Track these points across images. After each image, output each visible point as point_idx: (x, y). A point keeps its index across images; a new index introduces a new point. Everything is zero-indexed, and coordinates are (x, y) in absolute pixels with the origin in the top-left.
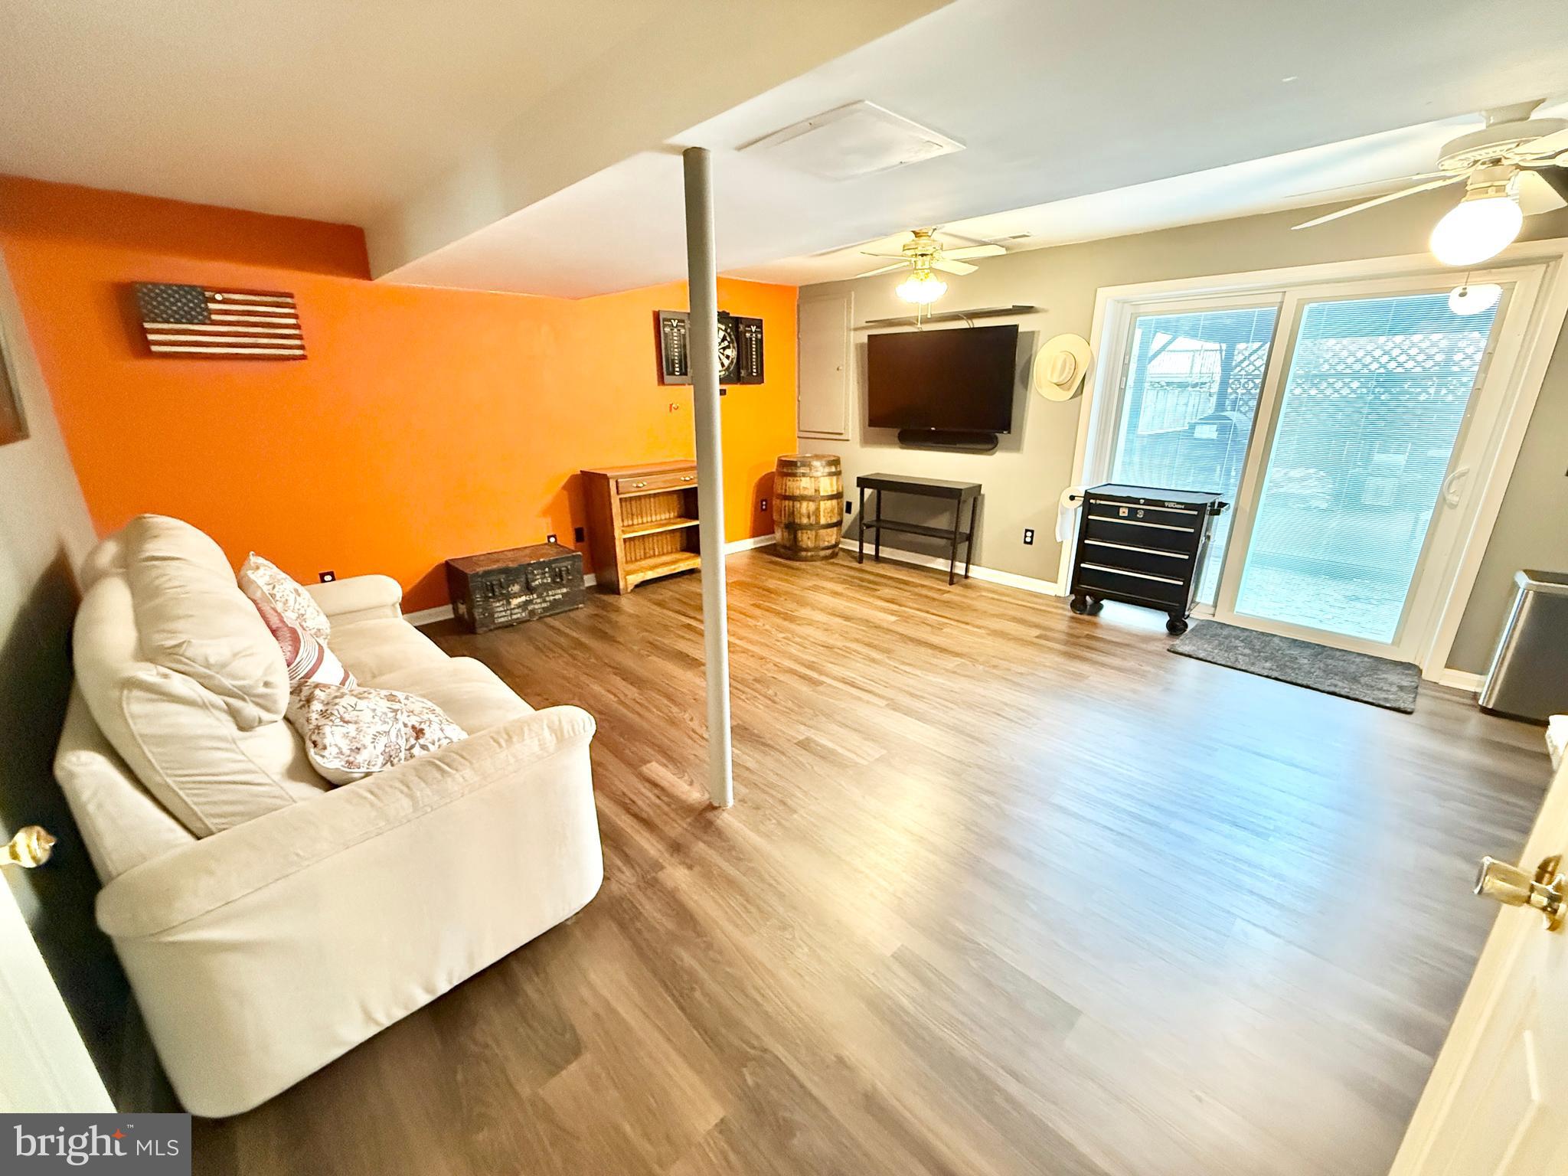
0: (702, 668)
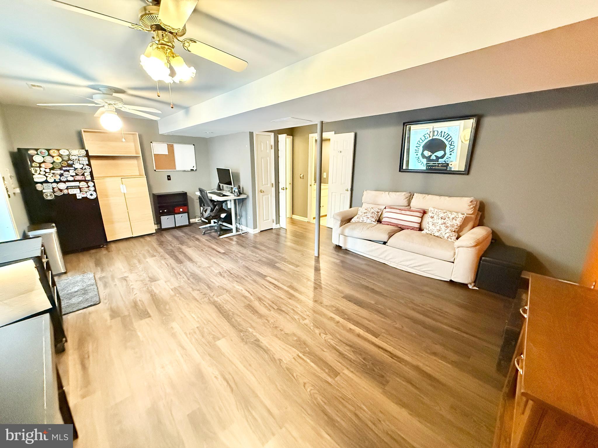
0: (343, 295)
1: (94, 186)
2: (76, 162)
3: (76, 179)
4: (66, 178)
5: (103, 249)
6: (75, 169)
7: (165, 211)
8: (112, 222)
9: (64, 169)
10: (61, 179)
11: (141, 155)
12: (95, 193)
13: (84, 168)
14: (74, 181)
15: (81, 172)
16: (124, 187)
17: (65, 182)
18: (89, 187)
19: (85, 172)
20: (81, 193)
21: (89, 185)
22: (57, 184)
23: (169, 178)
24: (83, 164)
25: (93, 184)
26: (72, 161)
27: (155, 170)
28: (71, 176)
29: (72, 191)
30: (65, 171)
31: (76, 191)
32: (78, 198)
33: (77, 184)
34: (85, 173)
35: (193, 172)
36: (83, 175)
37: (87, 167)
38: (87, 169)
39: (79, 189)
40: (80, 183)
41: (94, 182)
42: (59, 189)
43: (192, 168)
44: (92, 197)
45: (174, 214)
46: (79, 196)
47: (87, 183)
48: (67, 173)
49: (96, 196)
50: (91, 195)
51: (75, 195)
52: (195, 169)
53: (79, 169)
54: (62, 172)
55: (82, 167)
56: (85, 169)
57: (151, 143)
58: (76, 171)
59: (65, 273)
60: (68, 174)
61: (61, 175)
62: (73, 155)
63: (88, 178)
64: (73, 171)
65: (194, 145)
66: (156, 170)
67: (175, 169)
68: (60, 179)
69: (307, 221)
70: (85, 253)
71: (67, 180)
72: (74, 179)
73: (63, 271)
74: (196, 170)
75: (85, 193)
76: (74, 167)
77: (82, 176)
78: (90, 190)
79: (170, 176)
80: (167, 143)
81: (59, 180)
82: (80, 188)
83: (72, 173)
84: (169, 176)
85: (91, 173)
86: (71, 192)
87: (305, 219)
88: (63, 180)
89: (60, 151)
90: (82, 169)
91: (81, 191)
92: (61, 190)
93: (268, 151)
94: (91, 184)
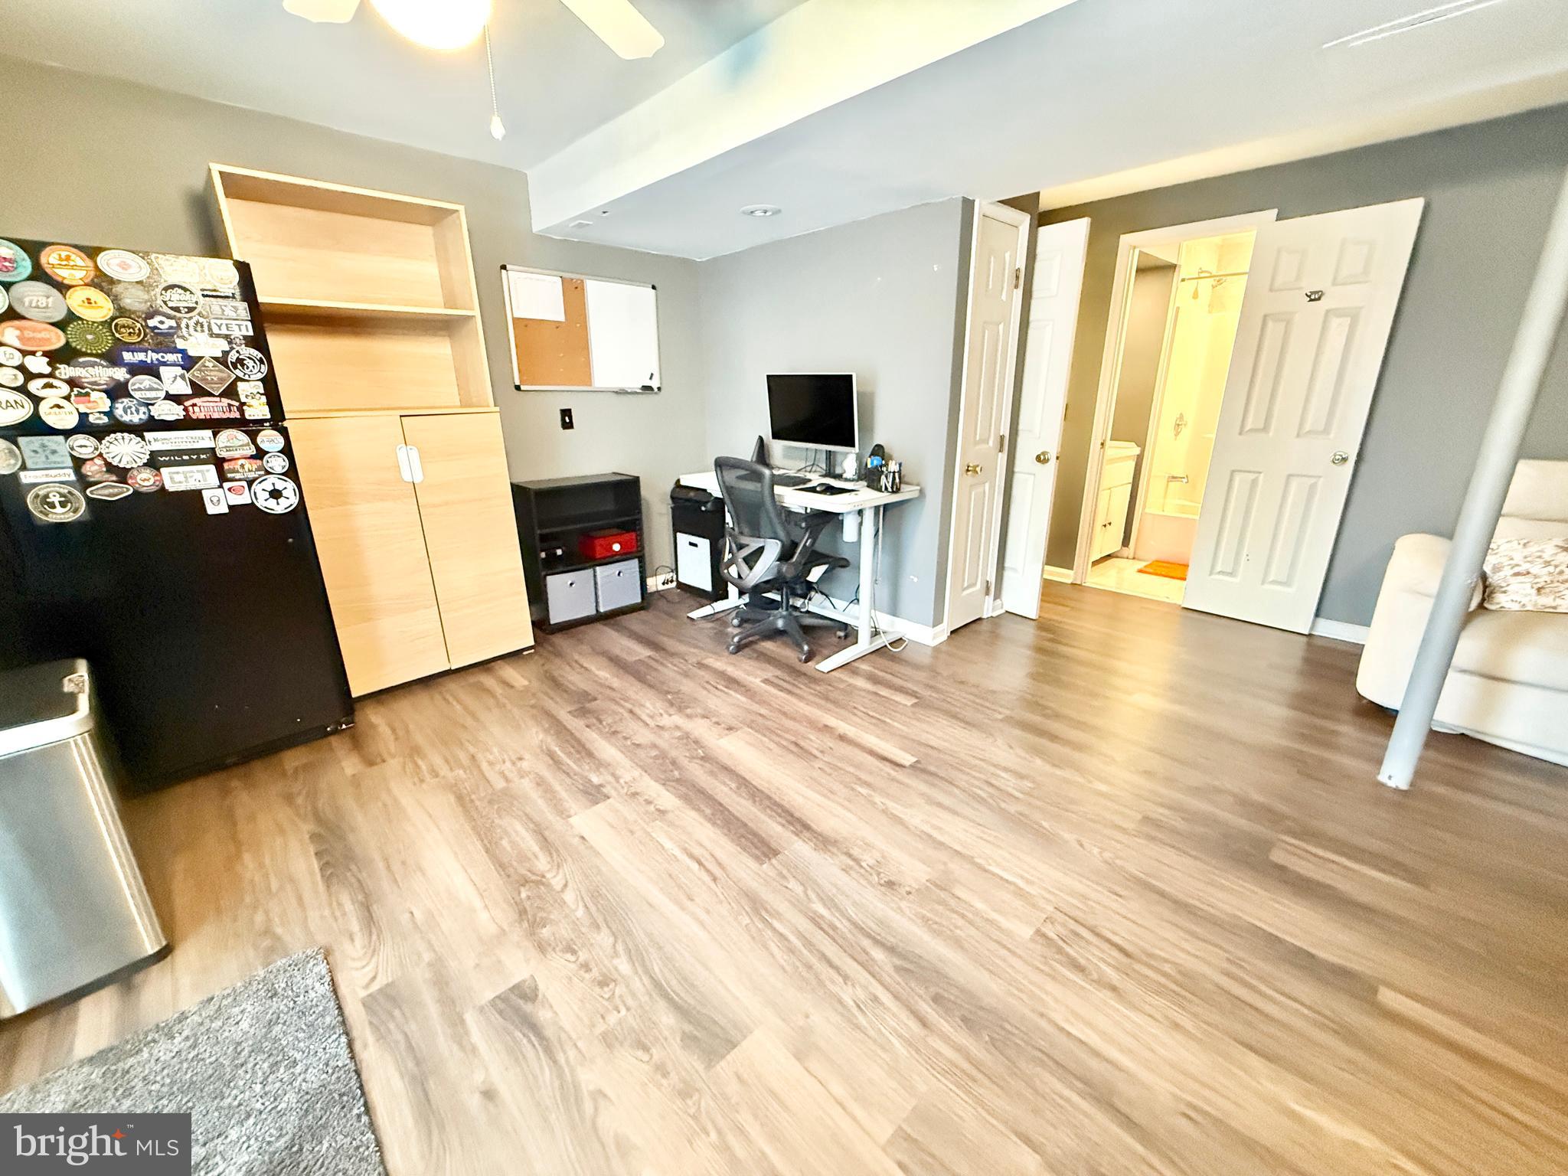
1: (287, 451)
2: (191, 323)
3: (198, 414)
4: (143, 409)
5: (334, 740)
6: (189, 362)
7: (559, 552)
8: (366, 615)
9: (127, 356)
10: (119, 412)
11: (477, 313)
12: (290, 485)
13: (233, 357)
14: (187, 424)
15: (222, 380)
16: (414, 454)
17: (138, 430)
18: (260, 454)
19: (238, 379)
20: (226, 485)
21: (262, 446)
22: (100, 439)
23: (567, 420)
24: (227, 337)
25: (280, 442)
26: (169, 317)
27: (518, 388)
28: (169, 397)
29: (177, 478)
30: (135, 370)
31: (199, 478)
32: (211, 510)
33: (202, 439)
34: (239, 384)
35: (648, 398)
36: (231, 392)
37: (248, 352)
38: (247, 362)
39: (212, 468)
40: (215, 435)
41: (284, 432)
42: (111, 468)
43: (648, 383)
44: (280, 507)
45: (594, 566)
46: (217, 503)
47: (253, 436)
48: (146, 380)
49: (294, 501)
50: (276, 494)
51: (196, 496)
52: (655, 384)
53: (210, 365)
54: (120, 374)
55: (226, 353)
56: (240, 361)
57: (503, 271)
58: (195, 374)
59: (164, 953)
60: (151, 389)
61: (117, 391)
62: (172, 287)
63: (258, 409)
64: (179, 371)
65: (654, 287)
66: (523, 388)
67: (591, 385)
68: (109, 414)
69: (1069, 581)
70: (257, 766)
71: (151, 418)
72: (187, 416)
73: (150, 948)
74: (659, 389)
75: (244, 484)
76: (183, 352)
77: (225, 401)
78: (268, 473)
79: (570, 410)
80: (562, 274)
81: (105, 420)
82: (219, 463)
83: (174, 380)
84: (566, 413)
85: (270, 385)
86: (177, 480)
87: (1068, 576)
88: (126, 418)
89: (102, 260)
90: (222, 360)
91: (223, 477)
92: (122, 474)
93: (1004, 297)
94: (270, 440)
